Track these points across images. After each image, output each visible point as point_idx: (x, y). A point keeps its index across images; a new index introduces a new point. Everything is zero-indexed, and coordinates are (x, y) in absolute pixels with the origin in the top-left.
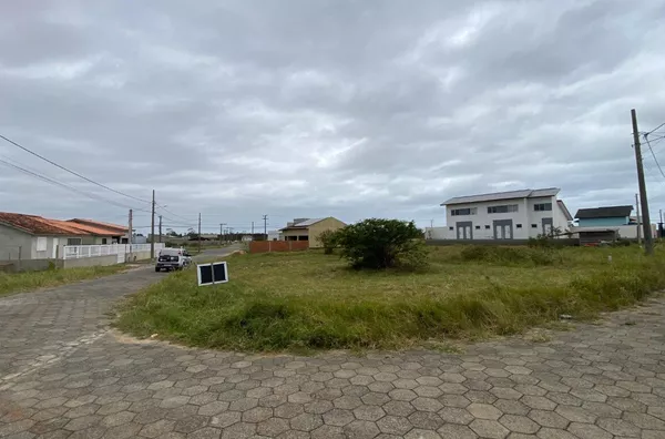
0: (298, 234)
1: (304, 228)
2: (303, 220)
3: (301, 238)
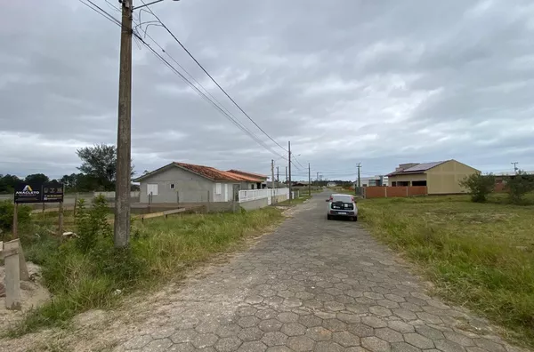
0: (411, 179)
3: (415, 184)
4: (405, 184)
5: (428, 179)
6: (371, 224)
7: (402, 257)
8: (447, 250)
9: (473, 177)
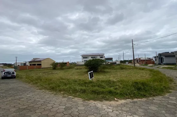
0: (37, 63)
1: (40, 61)
2: (37, 59)
3: (38, 65)
4: (35, 65)
5: (42, 63)
6: (21, 78)
7: (31, 84)
8: (43, 80)
9: (53, 63)
